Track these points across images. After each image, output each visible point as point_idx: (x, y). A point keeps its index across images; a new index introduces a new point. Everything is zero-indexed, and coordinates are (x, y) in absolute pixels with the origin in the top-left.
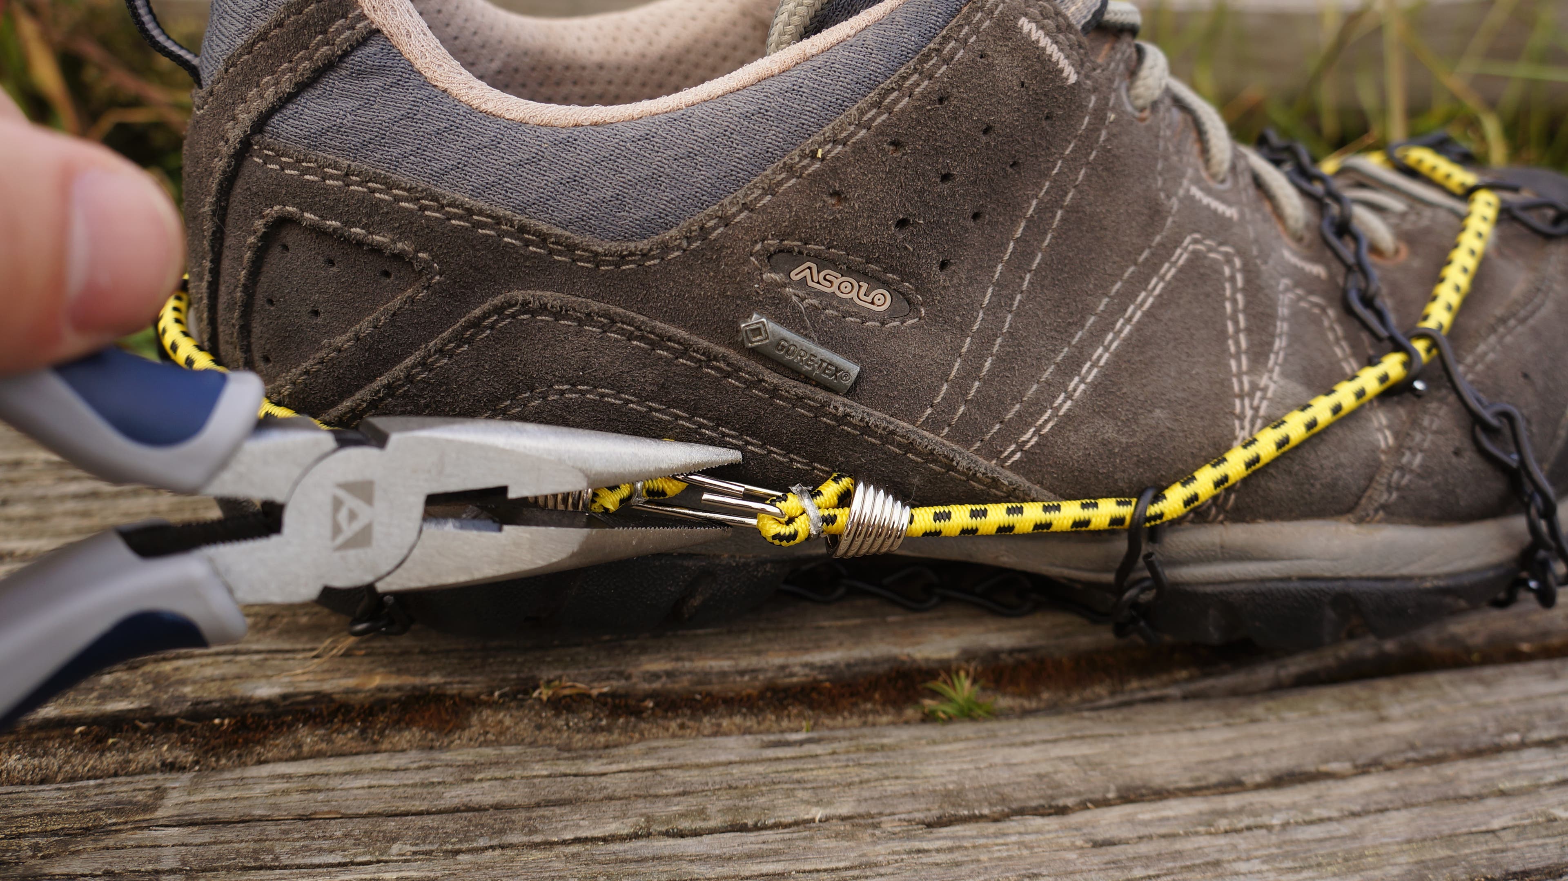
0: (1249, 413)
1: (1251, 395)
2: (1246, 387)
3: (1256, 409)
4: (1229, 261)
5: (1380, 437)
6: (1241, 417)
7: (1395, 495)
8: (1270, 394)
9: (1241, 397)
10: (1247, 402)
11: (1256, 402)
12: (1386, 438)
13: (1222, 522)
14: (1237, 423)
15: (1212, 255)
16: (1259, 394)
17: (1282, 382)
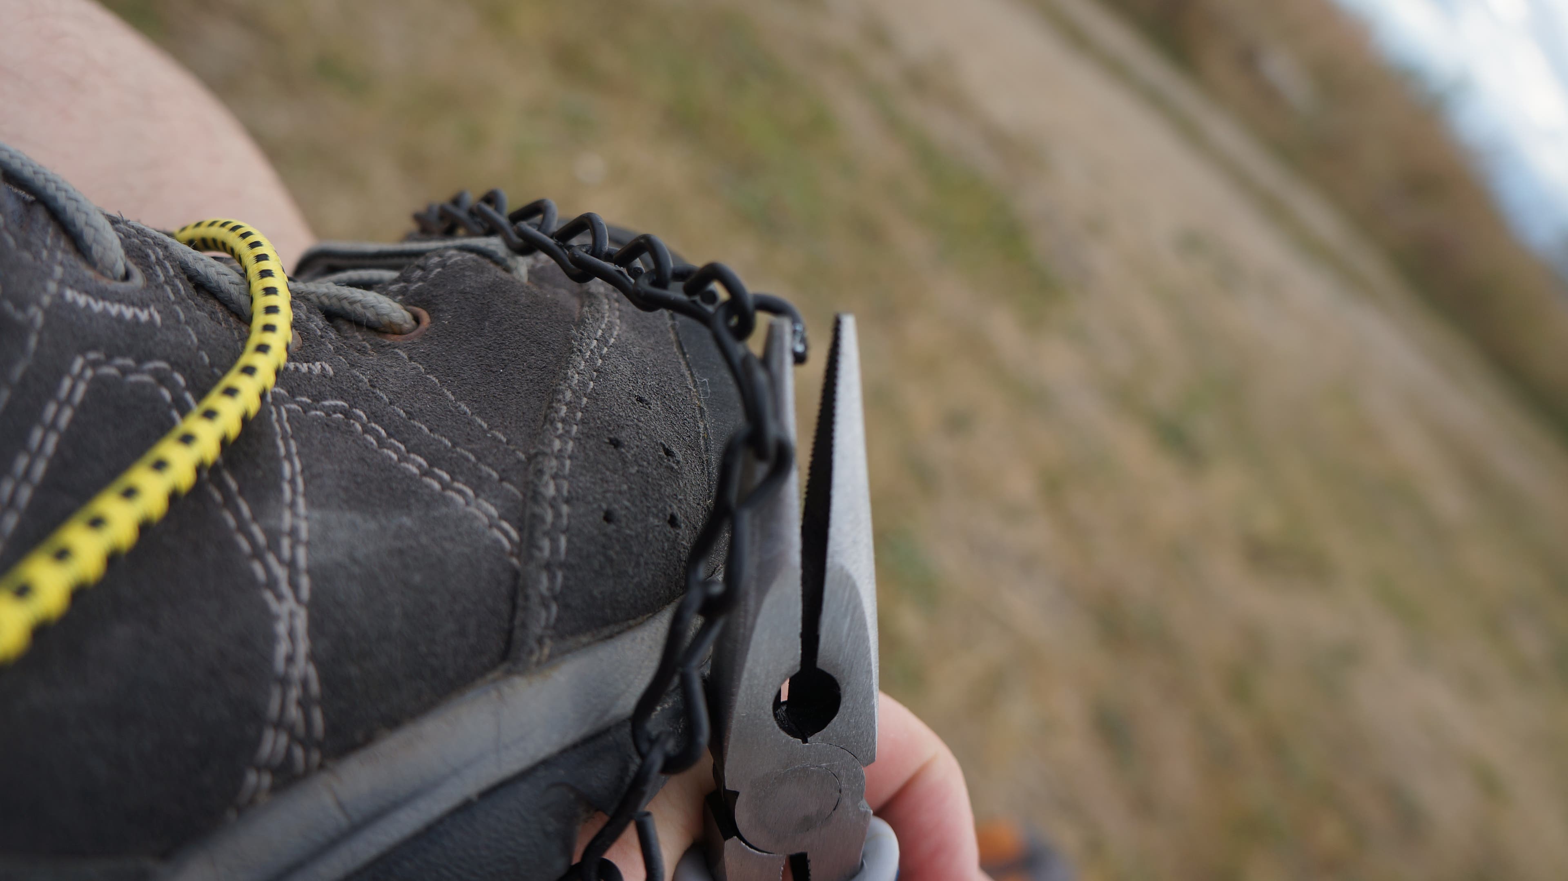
0: (281, 573)
1: (274, 545)
2: (261, 538)
3: (291, 565)
4: (162, 379)
5: (497, 534)
6: (272, 584)
7: (554, 608)
8: (304, 534)
9: (257, 554)
10: (271, 559)
11: (286, 552)
12: (506, 534)
13: (321, 767)
14: (269, 596)
15: (133, 378)
16: (286, 543)
17: (316, 515)
